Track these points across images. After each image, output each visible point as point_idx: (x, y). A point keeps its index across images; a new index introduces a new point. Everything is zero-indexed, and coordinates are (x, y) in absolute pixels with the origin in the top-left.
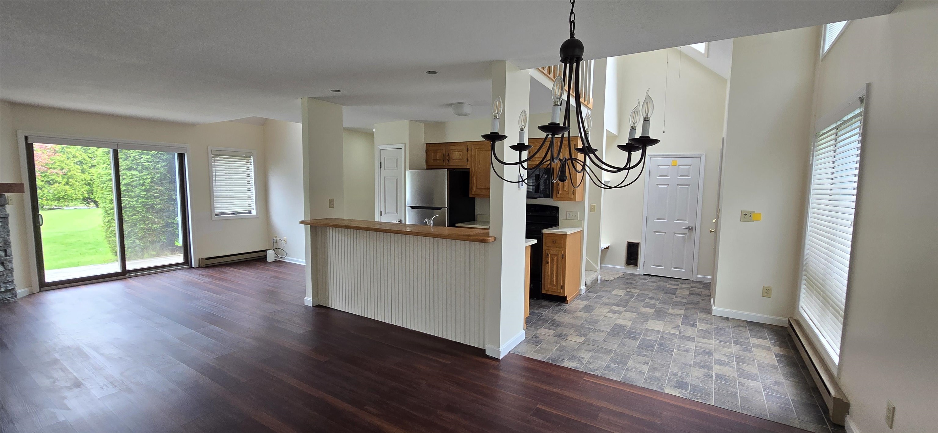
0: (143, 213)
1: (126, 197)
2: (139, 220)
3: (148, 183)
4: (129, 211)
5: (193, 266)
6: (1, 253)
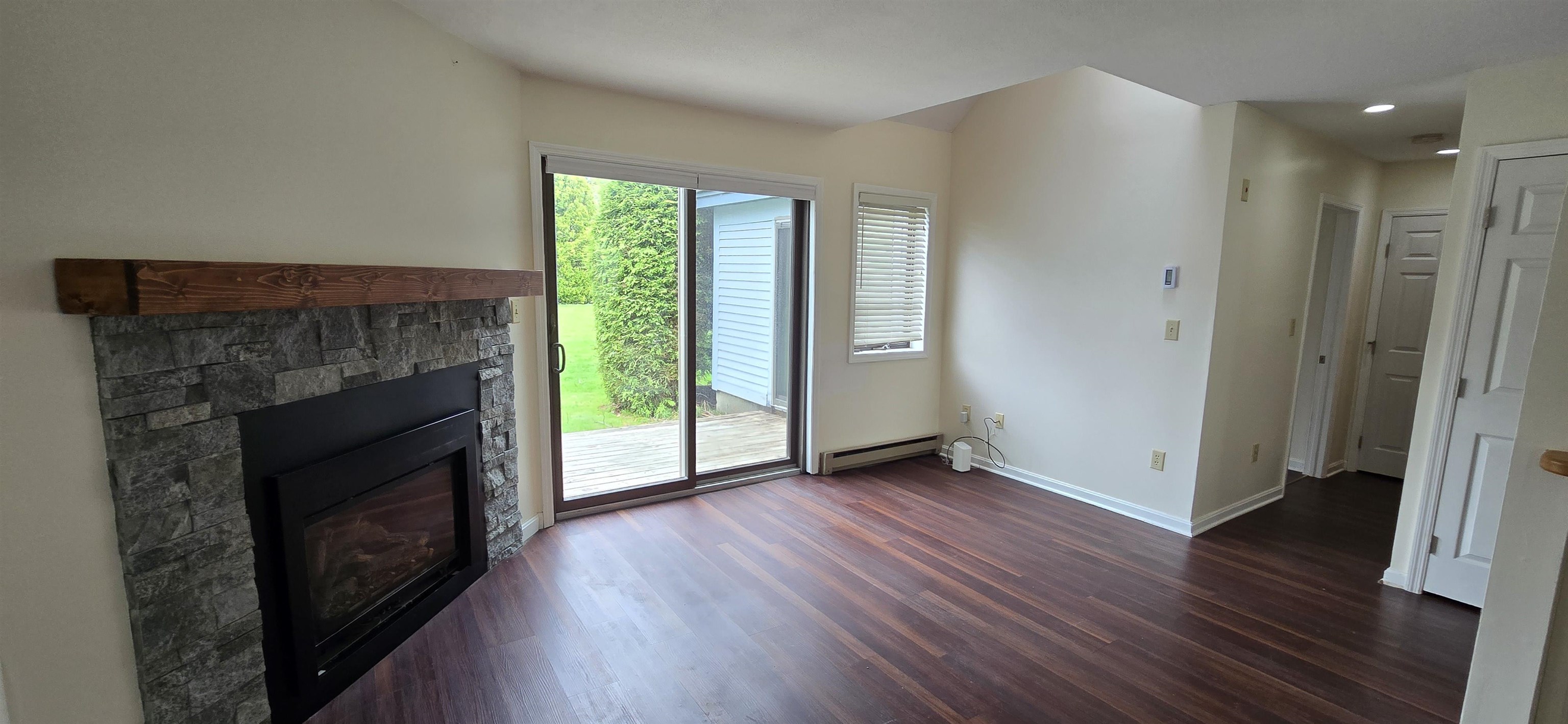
5: (809, 470)
6: (500, 441)
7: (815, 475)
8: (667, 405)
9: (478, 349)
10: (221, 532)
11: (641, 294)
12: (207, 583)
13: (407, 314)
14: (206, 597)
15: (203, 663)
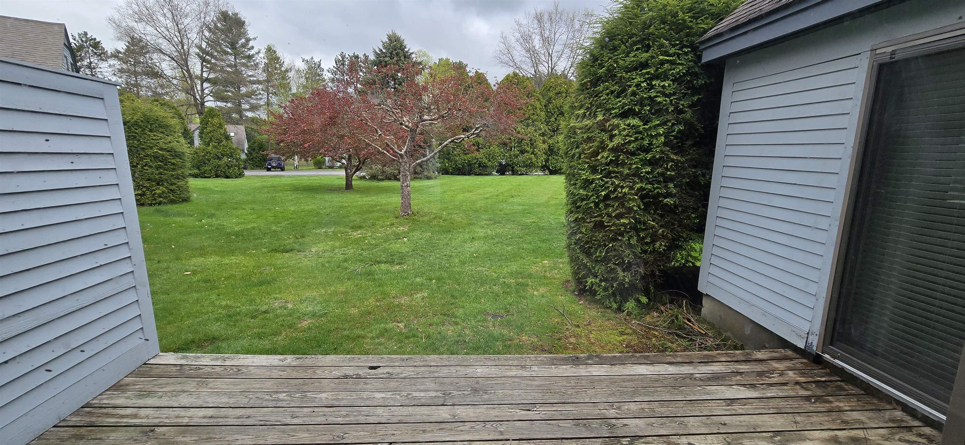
0: (638, 215)
1: (612, 178)
2: (629, 229)
3: (658, 147)
4: (613, 206)
8: (638, 301)
11: (617, 173)
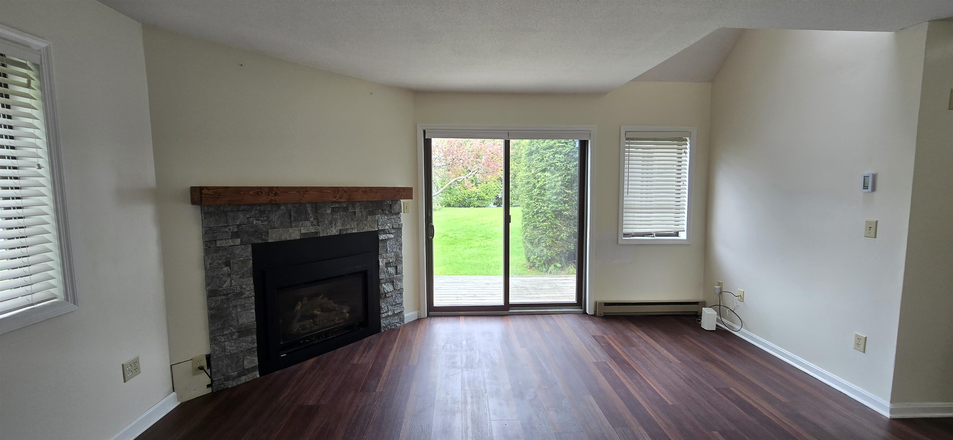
0: (552, 220)
2: (548, 228)
3: (558, 186)
5: (587, 312)
6: (391, 270)
7: (592, 315)
9: (378, 225)
10: (242, 288)
11: (541, 199)
12: (235, 307)
13: (336, 207)
14: (234, 312)
15: (232, 336)
